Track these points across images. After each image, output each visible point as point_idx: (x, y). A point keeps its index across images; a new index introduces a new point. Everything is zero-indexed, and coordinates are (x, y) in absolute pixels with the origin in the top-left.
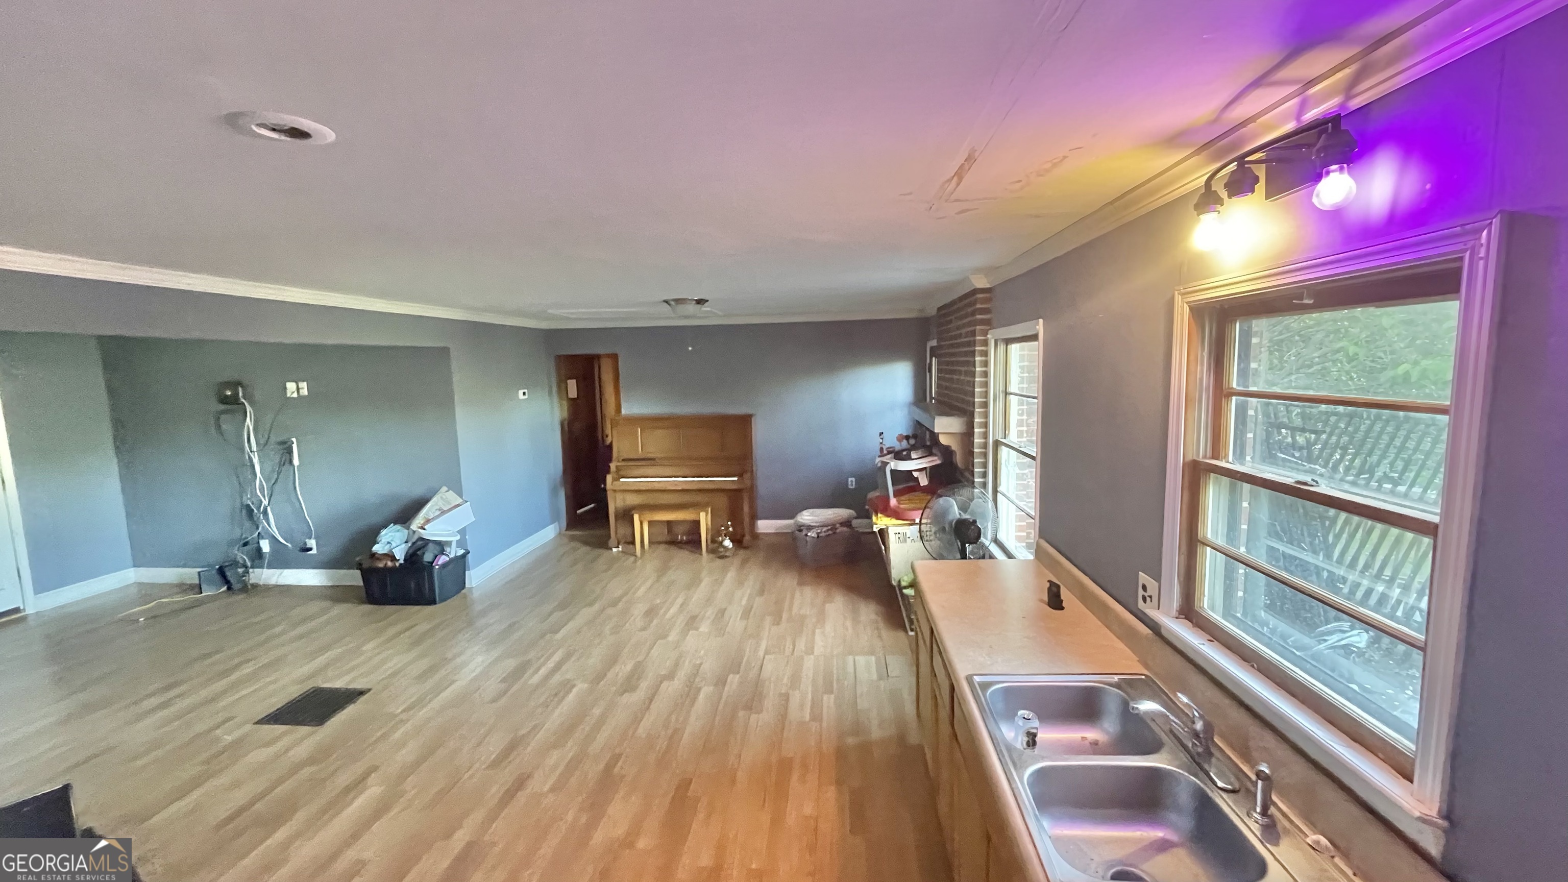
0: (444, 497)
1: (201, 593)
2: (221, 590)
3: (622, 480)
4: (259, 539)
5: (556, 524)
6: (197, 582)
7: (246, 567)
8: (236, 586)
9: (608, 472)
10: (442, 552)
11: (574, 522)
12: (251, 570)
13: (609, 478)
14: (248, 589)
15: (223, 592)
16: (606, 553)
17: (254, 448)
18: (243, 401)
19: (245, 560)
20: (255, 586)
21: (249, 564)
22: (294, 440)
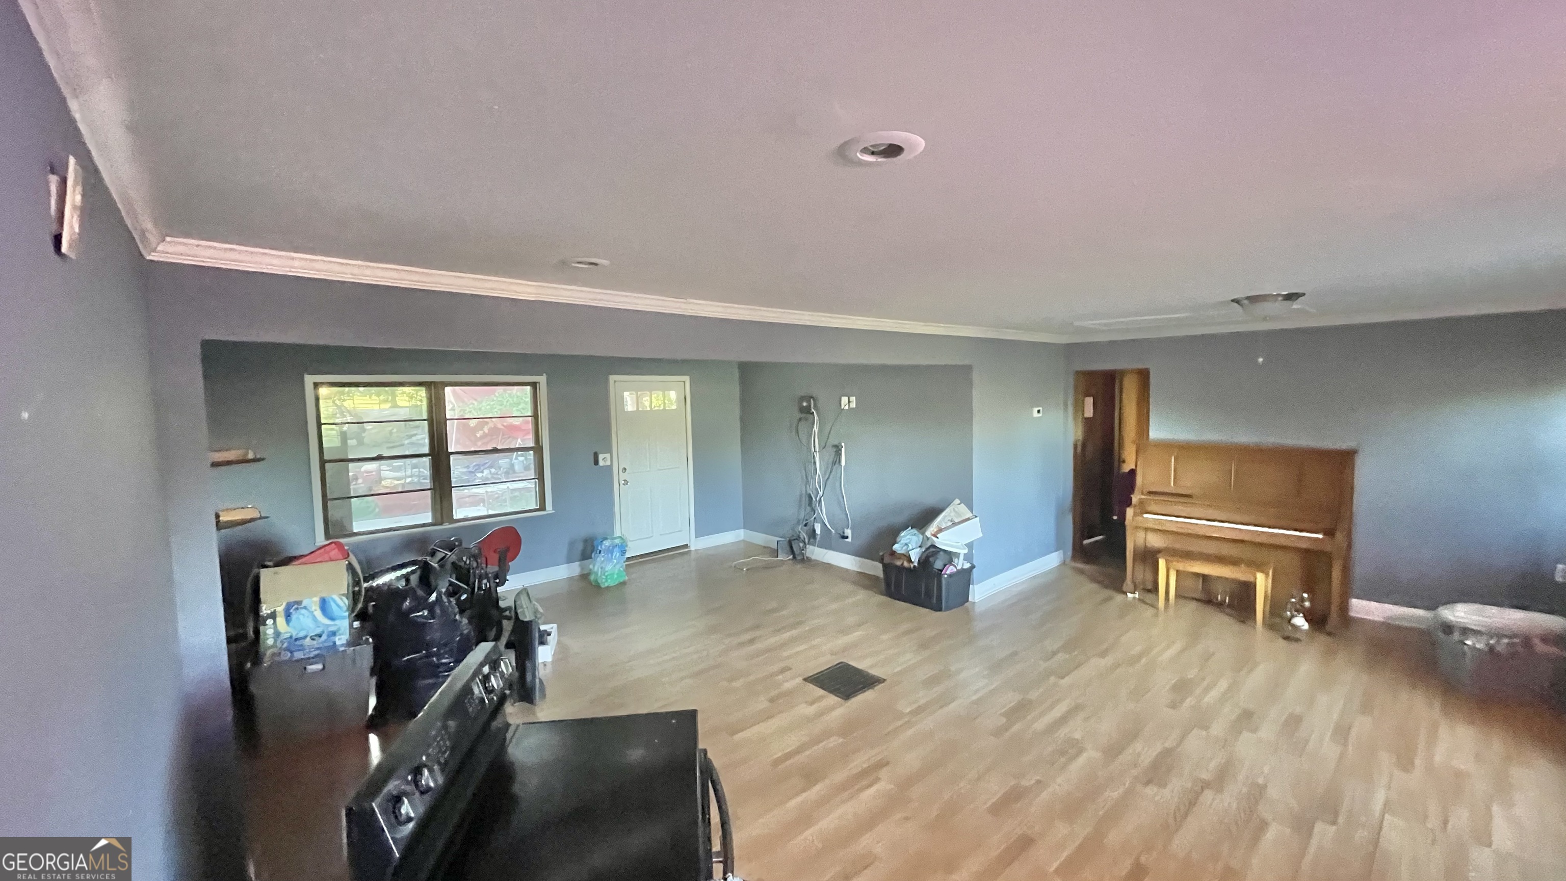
0: (956, 509)
1: (777, 557)
2: (789, 558)
3: (1146, 516)
4: (814, 522)
5: (1061, 551)
6: (776, 548)
7: (805, 543)
8: (799, 558)
9: (1129, 503)
10: (950, 562)
11: (1081, 553)
12: (808, 546)
13: (1130, 512)
14: (806, 561)
15: (789, 559)
16: (1119, 598)
17: (817, 449)
18: (813, 410)
19: (805, 539)
20: (809, 560)
21: (807, 541)
22: (843, 444)
